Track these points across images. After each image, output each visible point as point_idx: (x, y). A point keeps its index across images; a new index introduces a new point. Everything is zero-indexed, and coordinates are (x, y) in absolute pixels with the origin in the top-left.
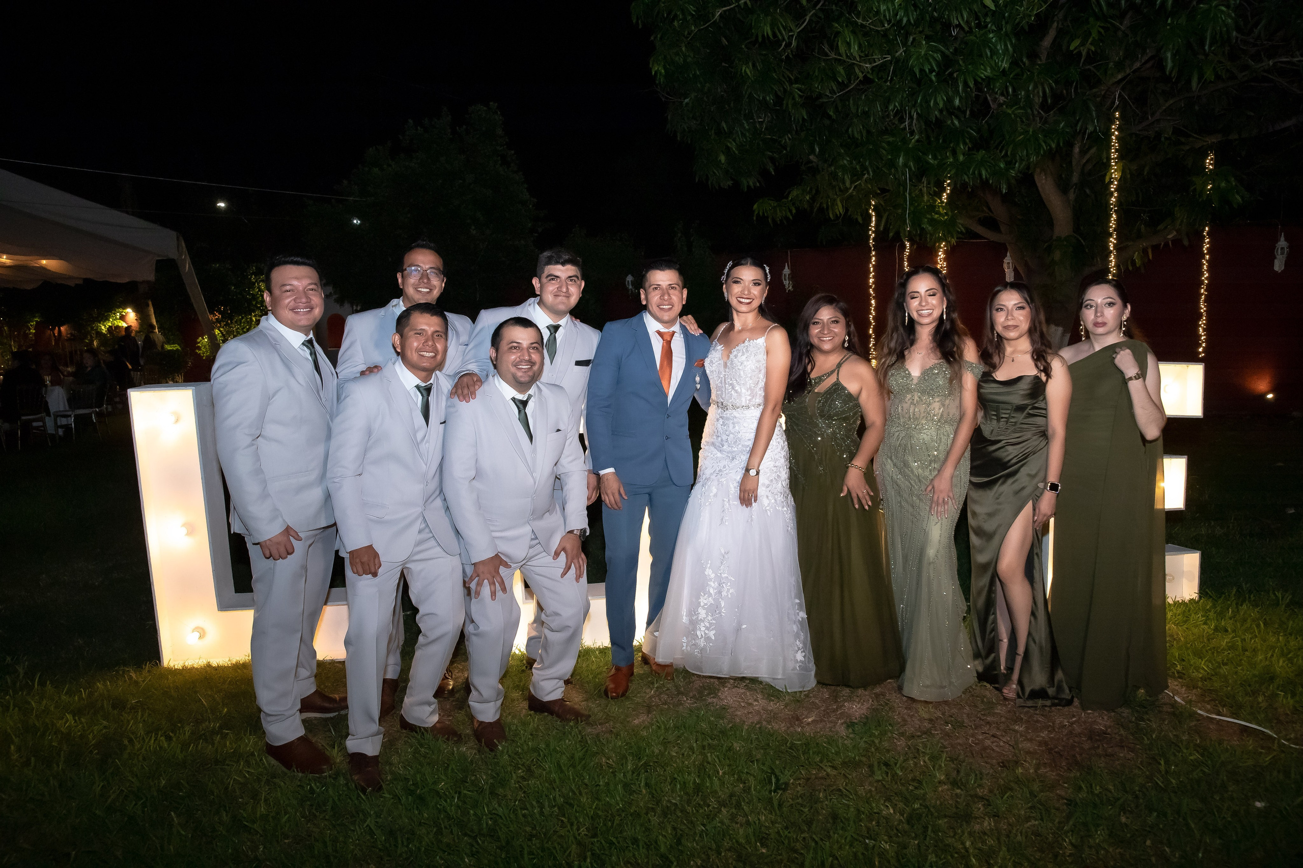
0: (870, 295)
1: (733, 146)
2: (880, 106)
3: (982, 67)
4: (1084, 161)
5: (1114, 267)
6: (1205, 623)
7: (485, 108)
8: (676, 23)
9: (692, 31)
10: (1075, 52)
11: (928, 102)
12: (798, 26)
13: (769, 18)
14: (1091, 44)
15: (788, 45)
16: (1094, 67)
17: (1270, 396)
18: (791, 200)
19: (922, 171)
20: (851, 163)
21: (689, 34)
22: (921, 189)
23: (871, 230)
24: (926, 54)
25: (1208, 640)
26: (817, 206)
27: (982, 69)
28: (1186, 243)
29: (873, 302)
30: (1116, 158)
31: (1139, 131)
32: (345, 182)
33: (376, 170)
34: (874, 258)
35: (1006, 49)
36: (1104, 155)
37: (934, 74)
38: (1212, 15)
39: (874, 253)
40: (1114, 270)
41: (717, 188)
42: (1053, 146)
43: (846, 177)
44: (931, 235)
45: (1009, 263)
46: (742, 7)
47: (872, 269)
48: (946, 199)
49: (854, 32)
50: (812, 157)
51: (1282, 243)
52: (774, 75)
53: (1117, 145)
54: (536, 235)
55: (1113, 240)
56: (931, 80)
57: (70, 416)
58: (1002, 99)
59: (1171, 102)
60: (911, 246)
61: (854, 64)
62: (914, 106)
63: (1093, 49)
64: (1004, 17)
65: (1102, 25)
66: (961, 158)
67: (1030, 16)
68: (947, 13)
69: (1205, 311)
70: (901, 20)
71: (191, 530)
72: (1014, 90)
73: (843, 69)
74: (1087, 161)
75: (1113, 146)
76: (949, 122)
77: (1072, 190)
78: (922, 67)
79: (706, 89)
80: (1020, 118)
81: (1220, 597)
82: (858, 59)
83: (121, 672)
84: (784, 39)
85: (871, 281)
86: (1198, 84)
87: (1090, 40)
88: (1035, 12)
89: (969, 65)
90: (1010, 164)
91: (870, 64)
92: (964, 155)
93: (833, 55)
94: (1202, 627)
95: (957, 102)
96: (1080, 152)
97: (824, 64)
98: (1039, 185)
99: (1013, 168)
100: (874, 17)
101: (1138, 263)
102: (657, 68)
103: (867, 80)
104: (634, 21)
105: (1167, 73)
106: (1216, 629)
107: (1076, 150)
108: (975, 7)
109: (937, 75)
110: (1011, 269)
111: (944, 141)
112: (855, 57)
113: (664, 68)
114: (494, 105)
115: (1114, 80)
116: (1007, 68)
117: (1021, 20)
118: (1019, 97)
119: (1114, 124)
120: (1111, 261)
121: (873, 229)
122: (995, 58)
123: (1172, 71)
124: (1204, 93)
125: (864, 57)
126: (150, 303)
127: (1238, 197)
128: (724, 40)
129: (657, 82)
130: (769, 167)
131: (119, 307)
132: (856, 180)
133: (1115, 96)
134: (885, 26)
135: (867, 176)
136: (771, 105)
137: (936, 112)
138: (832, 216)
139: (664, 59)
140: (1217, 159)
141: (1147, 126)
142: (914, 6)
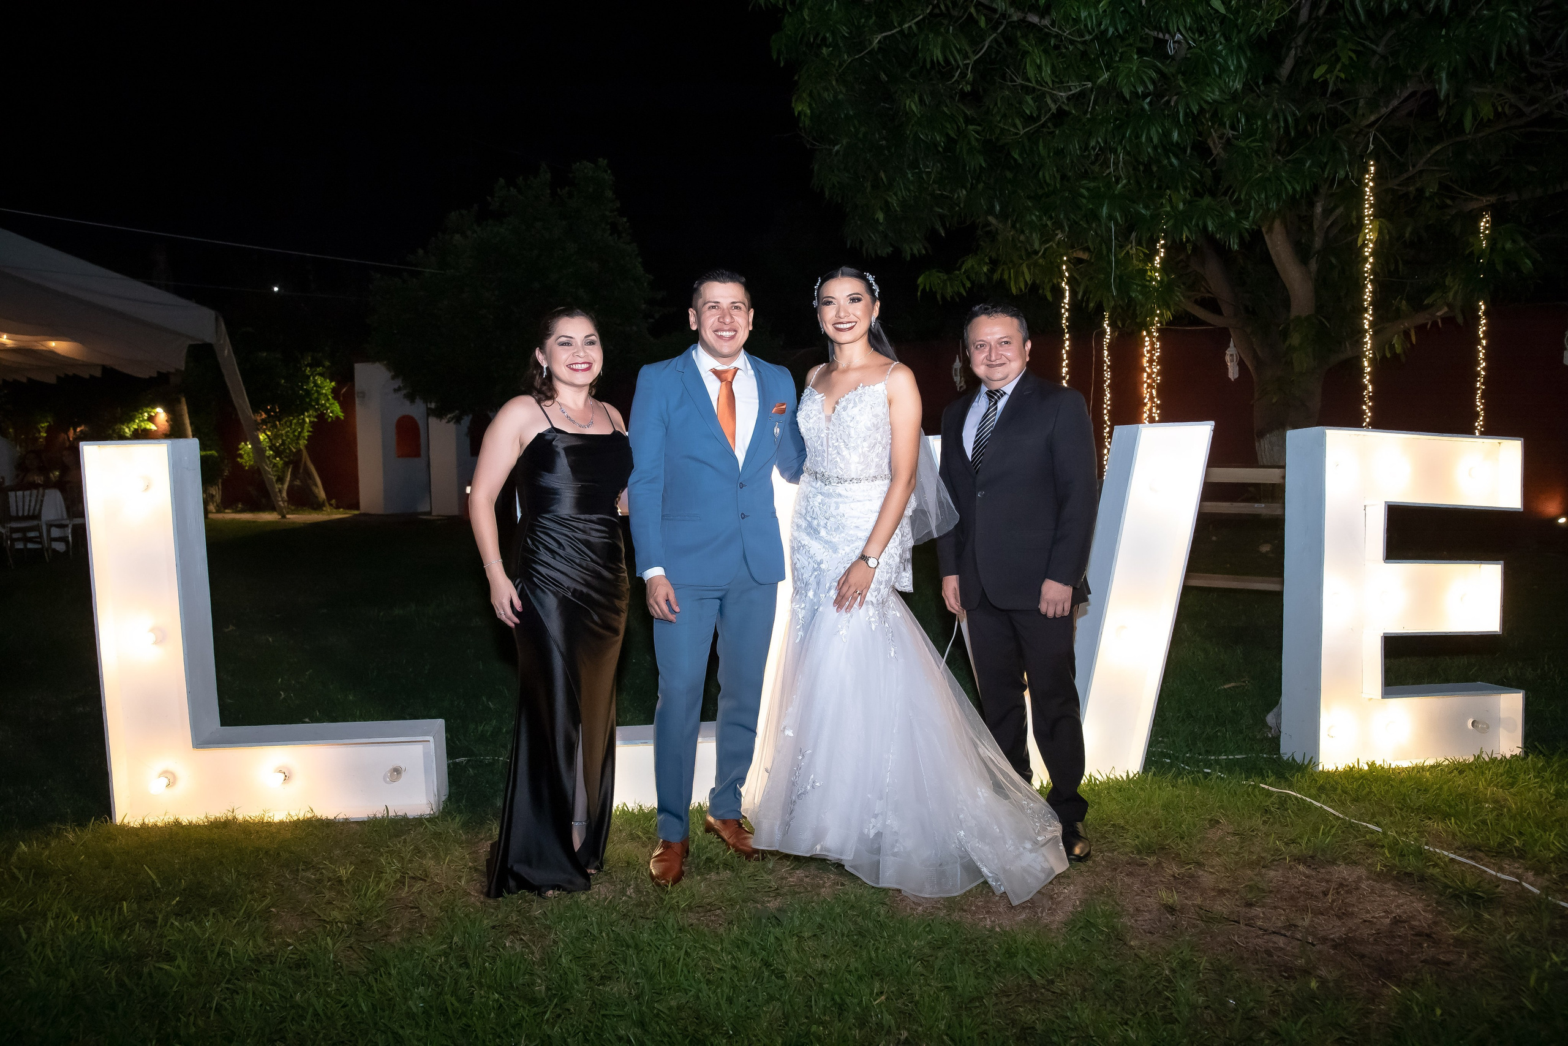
1: (894, 201)
2: (1078, 142)
3: (1208, 89)
4: (1329, 223)
5: (1370, 350)
6: (1541, 786)
7: (593, 165)
8: (824, 51)
9: (844, 61)
10: (1320, 80)
11: (1138, 137)
12: (975, 53)
13: (940, 39)
14: (1340, 71)
15: (963, 75)
16: (1342, 105)
17: (1562, 520)
18: (964, 273)
19: (1131, 225)
20: (1040, 219)
21: (840, 65)
22: (1128, 252)
23: (1064, 307)
24: (1138, 70)
25: (1551, 807)
26: (996, 276)
27: (1208, 91)
28: (1460, 320)
30: (1369, 216)
31: (1399, 185)
32: (421, 252)
33: (457, 237)
34: (1067, 343)
35: (1239, 66)
36: (1354, 214)
37: (1148, 100)
38: (1499, 23)
39: (1067, 336)
40: (1370, 353)
41: (873, 256)
42: (1298, 188)
43: (1034, 235)
44: (1142, 306)
45: (1232, 355)
46: (906, 32)
47: (1065, 356)
48: (1160, 263)
49: (1045, 51)
50: (990, 218)
52: (945, 109)
53: (1371, 198)
54: (652, 320)
55: (1369, 317)
56: (1143, 109)
57: (65, 526)
58: (1231, 133)
59: (1438, 148)
60: (1112, 332)
61: (1045, 92)
62: (1121, 142)
63: (1343, 76)
64: (1236, 26)
65: (1354, 48)
66: (1181, 206)
67: (1270, 21)
68: (1164, 20)
69: (1482, 410)
70: (1106, 30)
71: (158, 636)
72: (1247, 120)
73: (1032, 99)
74: (1332, 225)
75: (1367, 200)
76: (1165, 162)
77: (1315, 258)
78: (1133, 89)
79: (861, 136)
80: (1256, 154)
81: (1553, 754)
82: (1051, 86)
83: (54, 831)
84: (958, 67)
85: (1065, 370)
86: (1473, 125)
87: (1338, 67)
88: (1276, 18)
89: (1193, 85)
90: (1242, 214)
91: (1065, 92)
92: (1184, 204)
93: (1019, 81)
94: (1539, 790)
95: (1175, 136)
96: (1324, 211)
97: (1007, 93)
98: (1272, 252)
99: (1247, 218)
100: (1072, 26)
101: (1398, 351)
102: (801, 107)
103: (1061, 115)
104: (775, 57)
105: (1442, 98)
106: (1558, 794)
107: (1319, 209)
108: (1200, 8)
109: (1150, 103)
110: (1235, 363)
111: (1159, 187)
112: (1047, 83)
113: (810, 105)
114: (603, 162)
115: (1366, 122)
116: (1239, 90)
117: (1259, 26)
118: (1255, 126)
119: (1367, 171)
120: (1366, 343)
121: (1067, 307)
122: (1225, 76)
123: (1447, 96)
124: (1480, 135)
125: (1058, 83)
126: (183, 400)
127: (1528, 261)
128: (883, 77)
129: (801, 125)
130: (937, 227)
131: (147, 406)
132: (1047, 241)
133: (1369, 138)
134: (1088, 37)
135: (1060, 236)
136: (940, 149)
137: (1149, 150)
138: (1014, 291)
139: (811, 95)
140: (1495, 224)
141: (1407, 179)
142: (1122, 12)
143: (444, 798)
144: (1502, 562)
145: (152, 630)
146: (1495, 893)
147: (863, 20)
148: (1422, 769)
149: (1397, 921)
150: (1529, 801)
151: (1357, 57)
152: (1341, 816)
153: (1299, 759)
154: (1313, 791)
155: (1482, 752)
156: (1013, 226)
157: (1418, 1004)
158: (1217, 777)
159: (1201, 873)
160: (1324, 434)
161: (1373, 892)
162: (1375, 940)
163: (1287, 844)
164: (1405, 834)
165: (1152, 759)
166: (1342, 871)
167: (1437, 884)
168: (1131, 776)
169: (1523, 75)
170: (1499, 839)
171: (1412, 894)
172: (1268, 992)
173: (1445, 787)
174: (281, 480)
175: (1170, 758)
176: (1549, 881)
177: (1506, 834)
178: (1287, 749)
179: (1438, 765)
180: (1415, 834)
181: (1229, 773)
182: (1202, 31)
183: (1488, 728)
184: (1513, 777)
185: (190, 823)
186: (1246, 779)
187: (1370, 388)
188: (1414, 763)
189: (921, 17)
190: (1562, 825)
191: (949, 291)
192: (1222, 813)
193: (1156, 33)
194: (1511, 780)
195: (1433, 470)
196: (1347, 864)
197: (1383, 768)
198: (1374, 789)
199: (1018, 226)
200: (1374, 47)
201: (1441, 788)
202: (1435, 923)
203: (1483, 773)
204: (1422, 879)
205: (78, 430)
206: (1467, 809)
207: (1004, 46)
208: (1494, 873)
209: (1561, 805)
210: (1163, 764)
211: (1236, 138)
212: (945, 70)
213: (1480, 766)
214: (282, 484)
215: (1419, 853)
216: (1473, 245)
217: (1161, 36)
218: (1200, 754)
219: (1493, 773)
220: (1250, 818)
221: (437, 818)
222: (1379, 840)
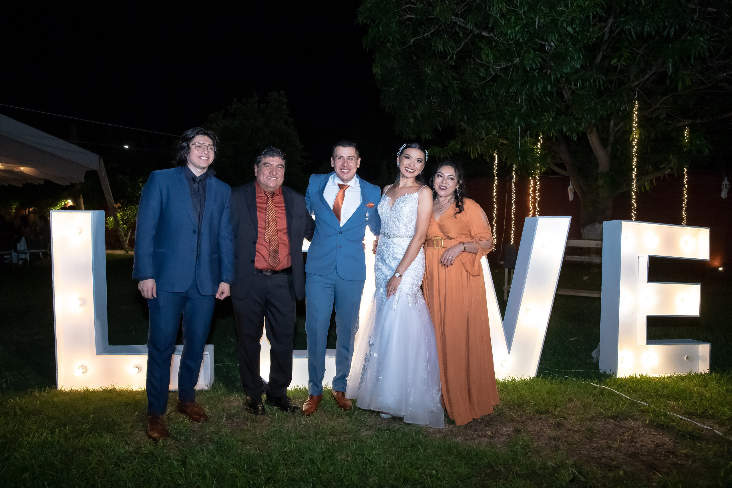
0: (494, 202)
1: (418, 114)
2: (505, 89)
3: (565, 67)
4: (616, 130)
5: (635, 188)
6: (719, 387)
7: (278, 94)
8: (388, 45)
9: (397, 50)
10: (614, 65)
11: (532, 88)
12: (457, 48)
13: (442, 41)
14: (623, 61)
15: (452, 58)
16: (624, 77)
17: (721, 269)
18: (449, 148)
19: (528, 128)
20: (486, 124)
21: (395, 52)
22: (525, 141)
24: (533, 58)
25: (724, 396)
26: (464, 150)
27: (565, 68)
28: (676, 175)
29: (495, 206)
30: (636, 127)
31: (648, 114)
34: (496, 181)
35: (579, 57)
36: (628, 127)
37: (537, 71)
38: (695, 42)
39: (496, 178)
40: (635, 190)
42: (605, 113)
43: (483, 132)
44: (532, 165)
45: (571, 189)
46: (426, 38)
47: (495, 187)
48: (540, 146)
49: (491, 48)
50: (462, 123)
51: (726, 182)
52: (443, 73)
53: (636, 119)
54: (303, 166)
55: (635, 173)
56: (535, 75)
57: (27, 253)
58: (574, 87)
59: (666, 97)
60: (516, 177)
61: (490, 66)
62: (524, 90)
63: (624, 63)
64: (578, 39)
65: (629, 51)
66: (551, 120)
67: (593, 38)
68: (546, 36)
69: (685, 217)
70: (519, 39)
71: (84, 302)
72: (582, 81)
73: (484, 69)
74: (618, 131)
75: (634, 120)
76: (544, 100)
77: (610, 146)
78: (531, 66)
79: (403, 84)
80: (586, 97)
81: (723, 373)
82: (493, 64)
83: (29, 392)
84: (450, 53)
85: (495, 194)
86: (682, 88)
87: (622, 59)
88: (596, 36)
89: (558, 65)
90: (579, 124)
91: (499, 67)
92: (552, 119)
93: (478, 61)
94: (718, 388)
95: (549, 88)
96: (614, 124)
97: (473, 66)
98: (591, 142)
99: (581, 126)
100: (504, 37)
101: (648, 188)
102: (376, 70)
103: (496, 77)
104: (364, 47)
105: (670, 75)
106: (727, 391)
107: (612, 123)
108: (562, 31)
109: (537, 73)
110: (572, 193)
111: (541, 111)
112: (491, 62)
113: (381, 70)
114: (282, 92)
115: (634, 85)
116: (579, 68)
117: (588, 40)
118: (585, 85)
119: (635, 107)
120: (633, 185)
121: (496, 165)
122: (572, 62)
123: (671, 75)
124: (685, 92)
125: (496, 63)
126: (81, 197)
127: (707, 150)
128: (414, 57)
129: (376, 78)
130: (438, 126)
131: (64, 199)
132: (488, 135)
133: (636, 92)
134: (510, 42)
135: (495, 132)
136: (441, 91)
137: (537, 94)
138: (472, 157)
139: (381, 64)
140: (691, 132)
141: (652, 111)
142: (527, 31)
143: (213, 382)
144: (700, 284)
145: (79, 299)
146: (702, 434)
147: (406, 32)
148: (664, 378)
149: (657, 446)
150: (715, 393)
151: (630, 55)
152: (629, 398)
153: (608, 373)
154: (615, 387)
155: (691, 371)
156: (473, 127)
157: (671, 482)
158: (571, 380)
159: (566, 422)
160: (621, 223)
161: (645, 432)
162: (648, 454)
163: (605, 410)
164: (659, 407)
165: (541, 371)
166: (631, 423)
167: (675, 430)
168: (531, 378)
169: (704, 66)
170: (702, 410)
171: (663, 434)
172: (601, 476)
173: (676, 386)
174: (126, 235)
175: (548, 370)
176: (725, 429)
177: (705, 408)
178: (602, 368)
179: (672, 377)
180: (663, 407)
181: (576, 378)
182: (562, 41)
183: (694, 360)
184: (706, 383)
185: (94, 390)
186: (584, 381)
187: (635, 205)
188: (661, 375)
189: (433, 31)
190: (730, 405)
191: (442, 155)
192: (574, 396)
193: (541, 41)
194: (705, 384)
195: (669, 241)
196: (633, 420)
197: (646, 377)
198: (643, 387)
199: (475, 127)
200: (638, 51)
201: (673, 387)
202: (674, 447)
203: (692, 381)
204: (668, 427)
205: (30, 210)
206: (686, 396)
207: (470, 45)
208: (700, 425)
209: (729, 395)
210: (546, 374)
211: (576, 89)
212: (443, 56)
213: (691, 378)
214: (127, 237)
215: (666, 415)
216: (682, 142)
217: (544, 43)
218: (562, 369)
219: (697, 381)
220: (587, 398)
221: (210, 390)
222: (646, 409)
